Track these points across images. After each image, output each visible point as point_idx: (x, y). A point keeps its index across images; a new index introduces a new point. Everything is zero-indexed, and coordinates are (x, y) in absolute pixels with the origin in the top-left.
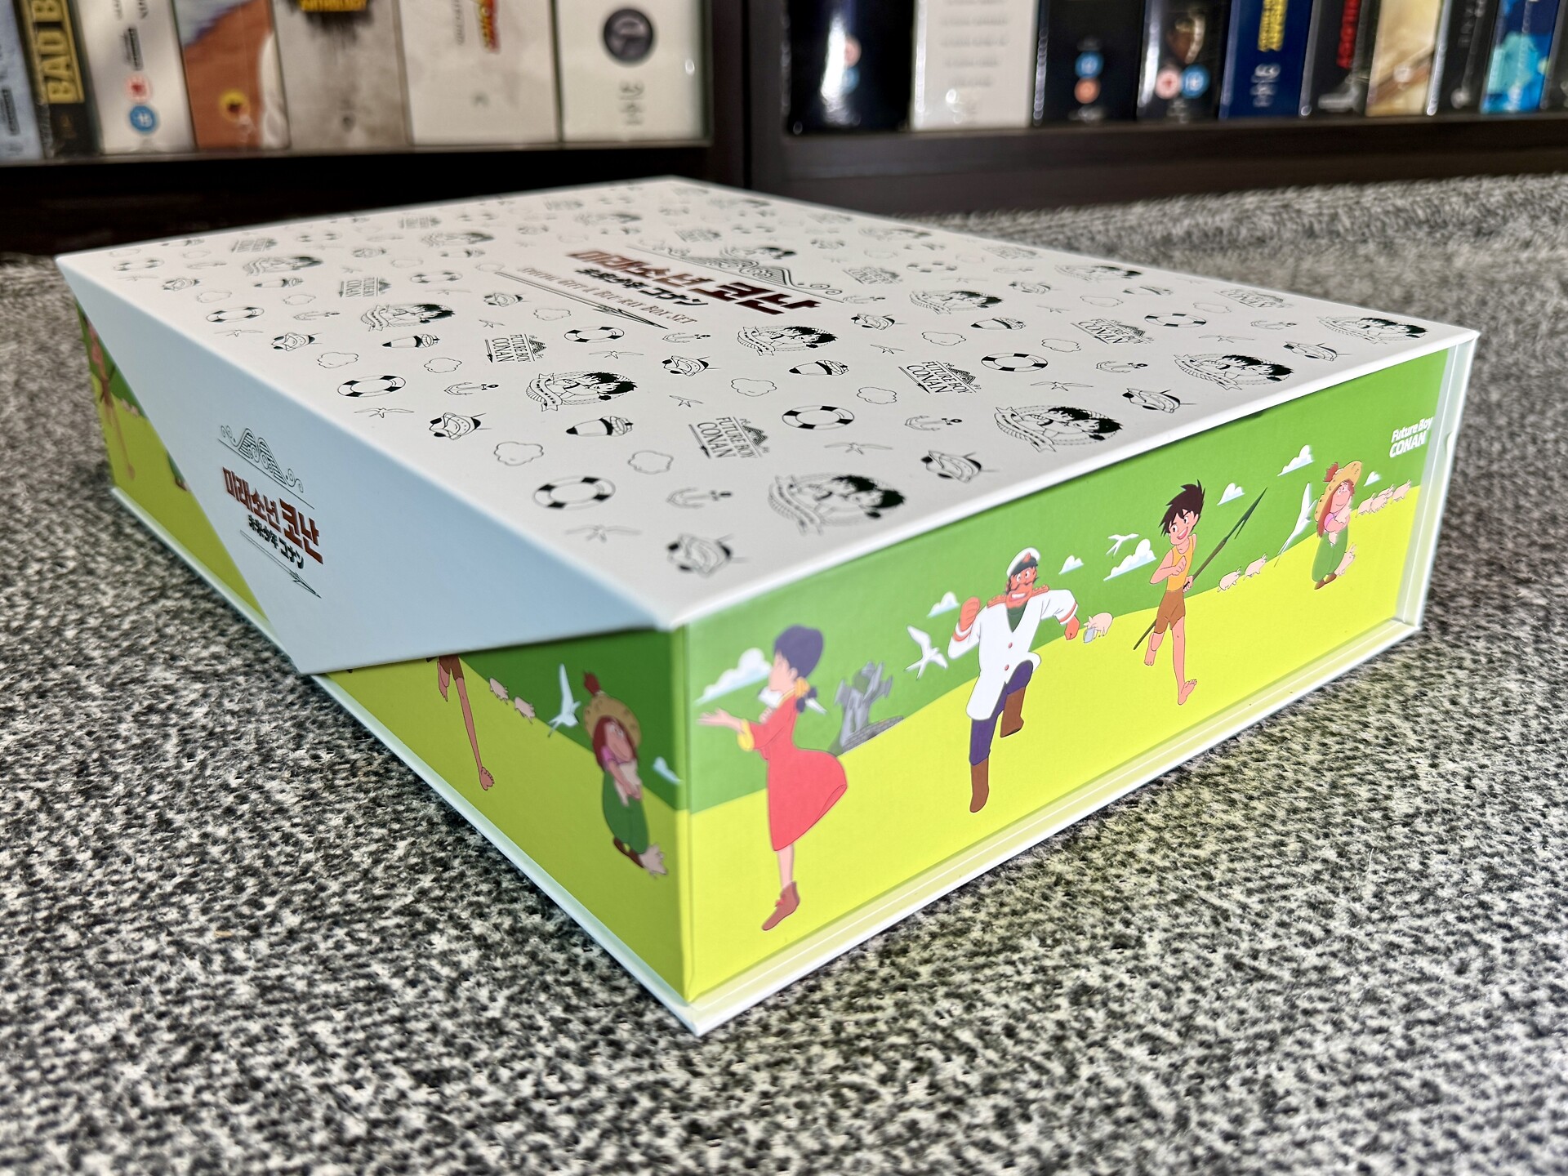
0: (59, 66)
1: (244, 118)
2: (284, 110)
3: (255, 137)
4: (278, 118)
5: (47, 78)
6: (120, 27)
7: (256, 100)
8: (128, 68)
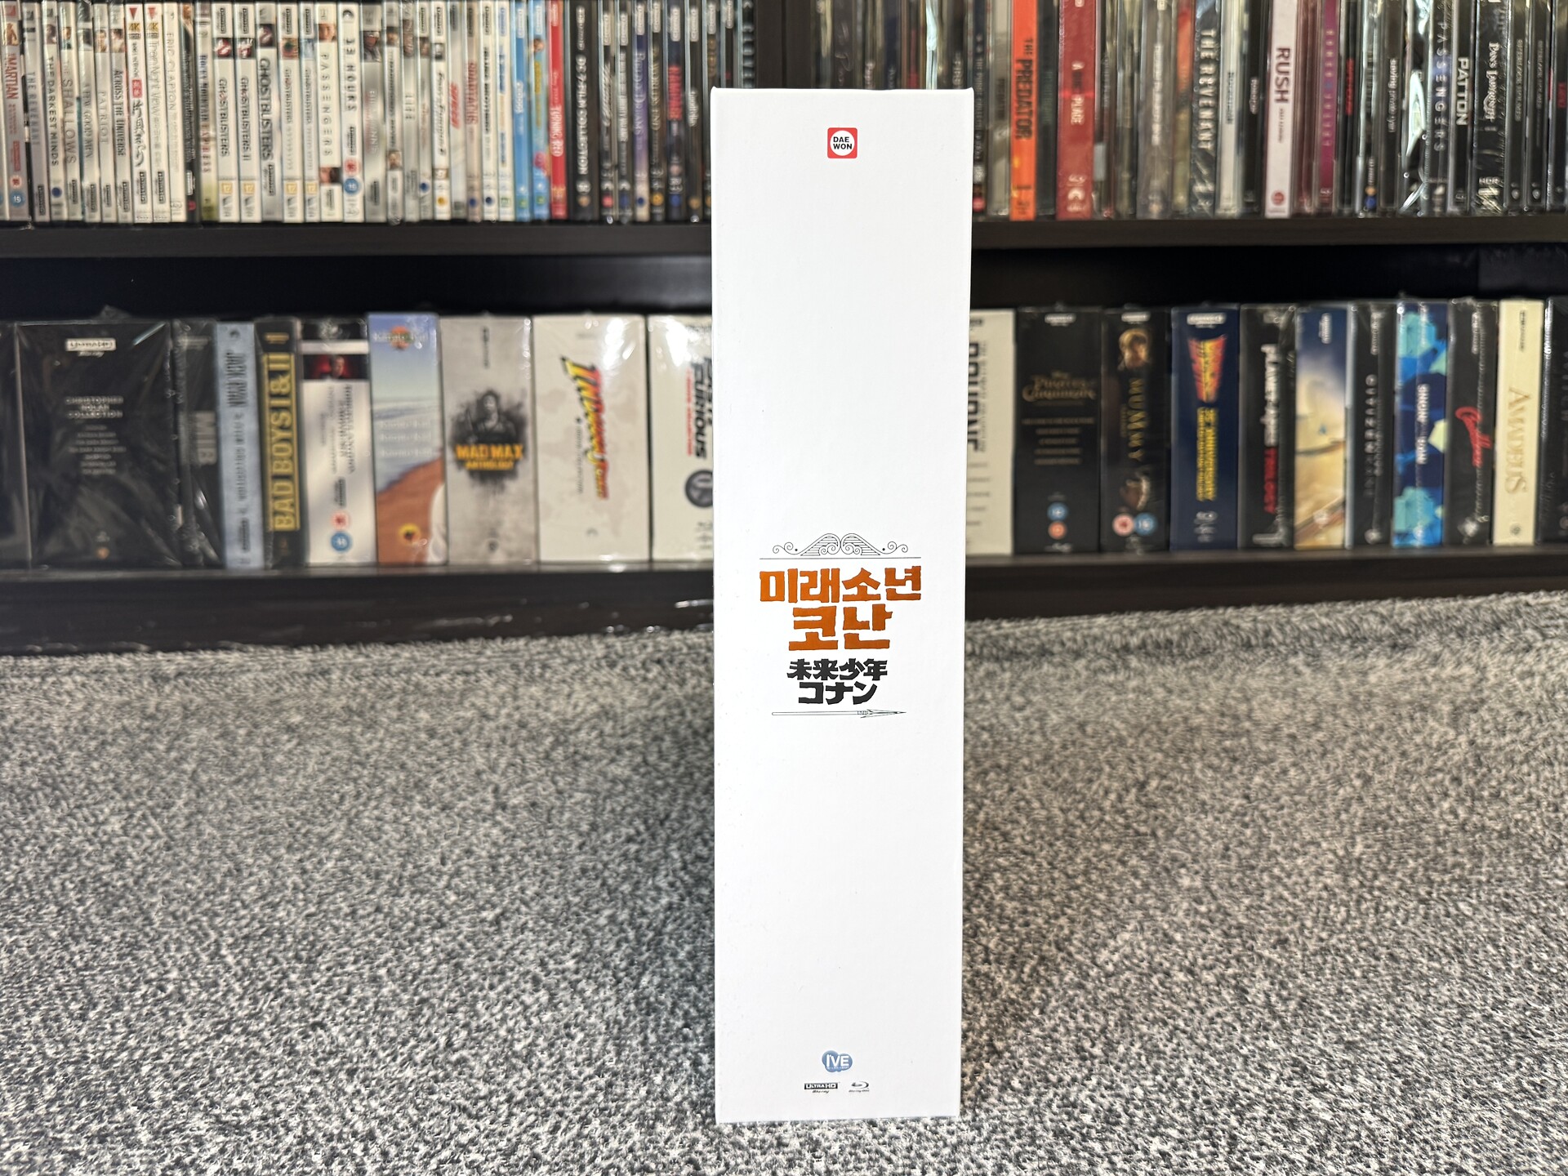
0: (285, 505)
1: (416, 543)
2: (446, 538)
3: (422, 555)
4: (441, 543)
5: (276, 513)
6: (333, 478)
7: (426, 531)
8: (335, 507)
